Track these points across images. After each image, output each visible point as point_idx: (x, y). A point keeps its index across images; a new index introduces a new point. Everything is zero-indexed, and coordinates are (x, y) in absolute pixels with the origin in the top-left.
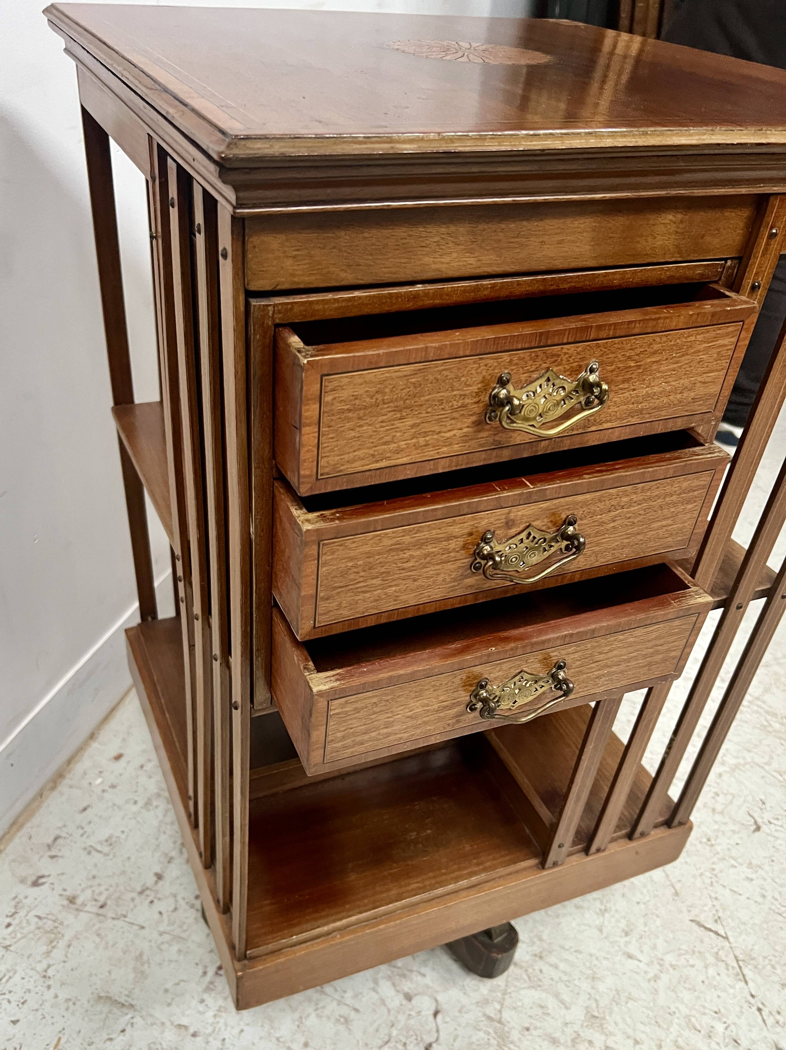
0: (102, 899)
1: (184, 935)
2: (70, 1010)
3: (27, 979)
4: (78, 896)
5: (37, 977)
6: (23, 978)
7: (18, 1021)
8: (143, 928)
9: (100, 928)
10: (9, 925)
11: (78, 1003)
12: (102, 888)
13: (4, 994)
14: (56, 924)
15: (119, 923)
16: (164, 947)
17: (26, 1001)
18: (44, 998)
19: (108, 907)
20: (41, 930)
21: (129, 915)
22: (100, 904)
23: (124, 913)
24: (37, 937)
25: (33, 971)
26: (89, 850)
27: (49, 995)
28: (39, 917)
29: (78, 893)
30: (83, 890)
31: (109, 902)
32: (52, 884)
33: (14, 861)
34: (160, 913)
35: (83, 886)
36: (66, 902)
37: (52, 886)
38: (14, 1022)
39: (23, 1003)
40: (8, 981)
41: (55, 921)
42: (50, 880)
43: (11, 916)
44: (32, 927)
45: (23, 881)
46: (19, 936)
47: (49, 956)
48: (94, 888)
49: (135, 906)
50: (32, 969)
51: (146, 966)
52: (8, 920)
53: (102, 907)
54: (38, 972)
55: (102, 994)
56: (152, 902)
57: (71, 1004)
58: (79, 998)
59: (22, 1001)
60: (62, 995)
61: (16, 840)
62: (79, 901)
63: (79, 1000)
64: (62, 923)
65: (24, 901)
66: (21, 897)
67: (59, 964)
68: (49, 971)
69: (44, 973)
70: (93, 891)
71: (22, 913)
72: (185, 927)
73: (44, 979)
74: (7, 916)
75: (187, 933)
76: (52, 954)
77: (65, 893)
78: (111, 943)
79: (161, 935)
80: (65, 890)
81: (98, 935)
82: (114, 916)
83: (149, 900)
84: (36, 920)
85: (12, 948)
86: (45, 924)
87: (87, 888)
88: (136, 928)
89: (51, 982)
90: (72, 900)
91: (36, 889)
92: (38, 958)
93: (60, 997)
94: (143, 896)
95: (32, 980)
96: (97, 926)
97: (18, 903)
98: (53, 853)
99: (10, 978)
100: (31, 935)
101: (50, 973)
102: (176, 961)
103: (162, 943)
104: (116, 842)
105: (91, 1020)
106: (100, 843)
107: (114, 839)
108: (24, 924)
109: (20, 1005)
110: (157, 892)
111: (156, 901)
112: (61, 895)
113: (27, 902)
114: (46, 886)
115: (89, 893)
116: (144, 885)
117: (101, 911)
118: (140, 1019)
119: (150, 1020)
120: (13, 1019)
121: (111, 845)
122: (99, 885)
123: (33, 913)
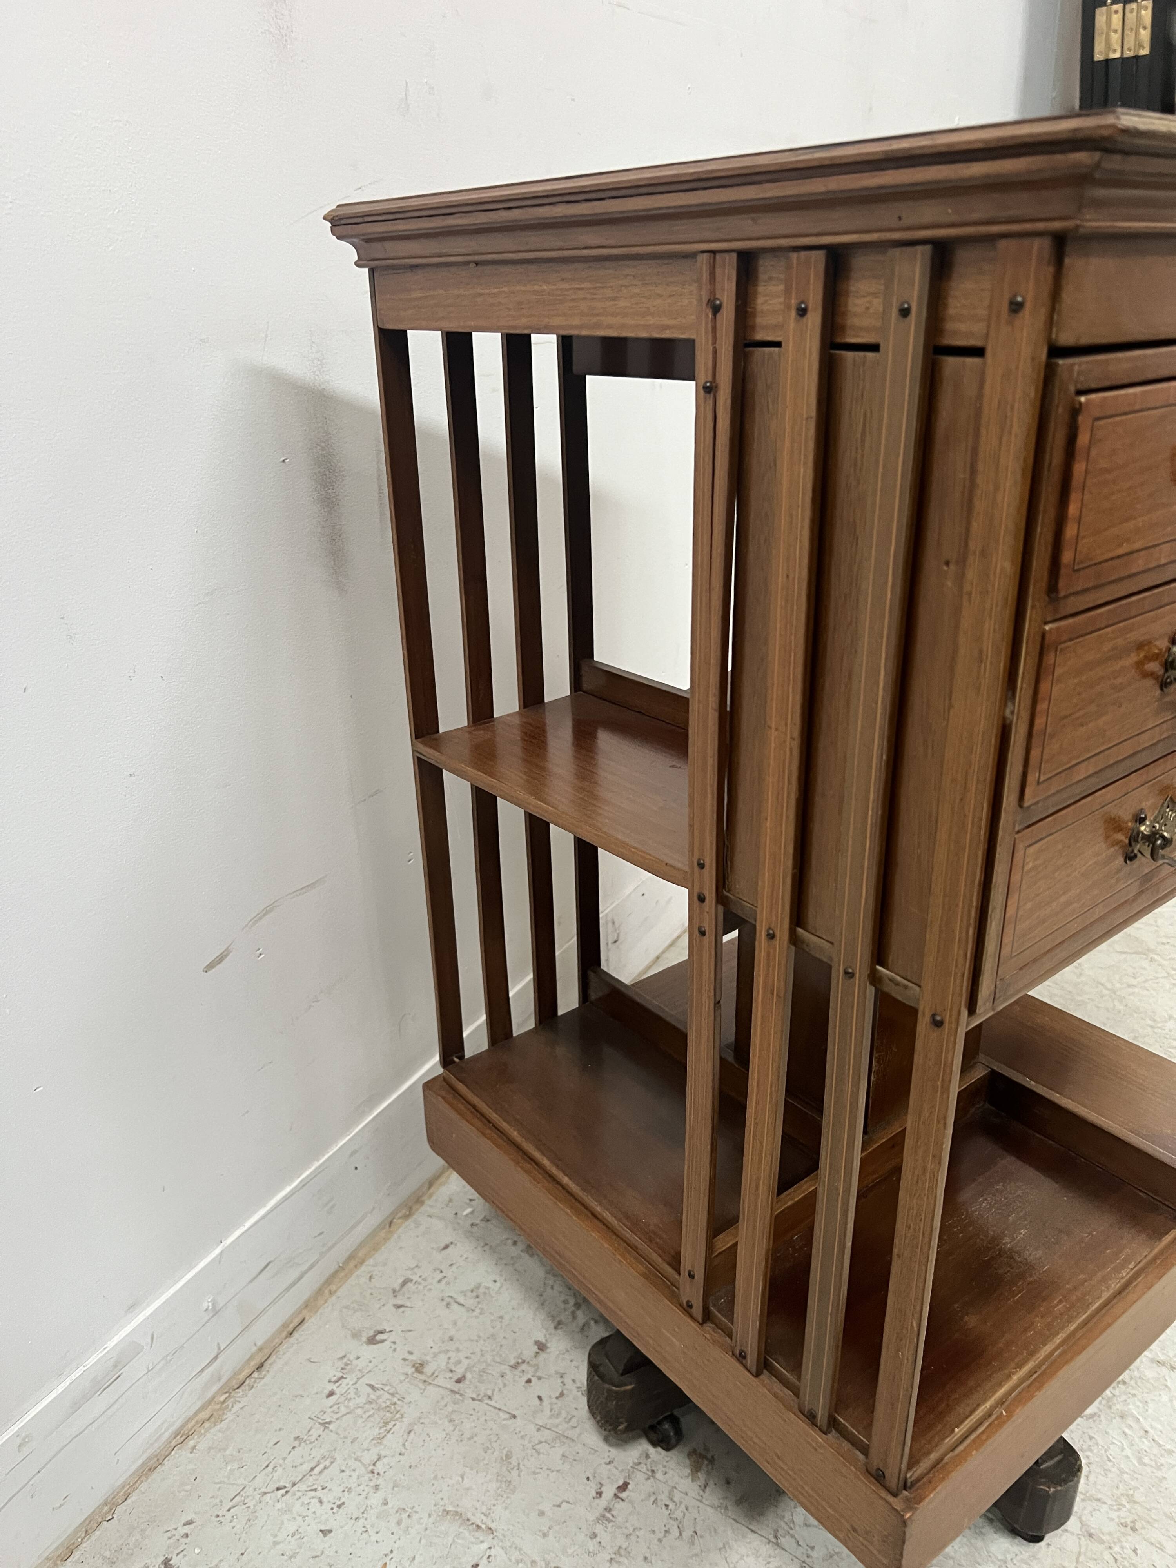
0: (460, 1371)
1: (569, 1433)
2: (403, 1525)
3: (347, 1473)
4: (428, 1362)
5: (363, 1471)
6: (343, 1471)
7: (330, 1531)
8: (515, 1417)
9: (454, 1411)
10: (331, 1394)
11: (415, 1517)
12: (461, 1356)
13: (315, 1490)
14: (395, 1400)
15: (482, 1407)
16: (542, 1448)
17: (343, 1503)
18: (369, 1502)
19: (467, 1382)
20: (373, 1406)
21: (496, 1397)
22: (456, 1378)
23: (489, 1393)
24: (368, 1414)
25: (357, 1463)
26: (449, 1302)
27: (376, 1499)
28: (372, 1387)
29: (428, 1358)
30: (435, 1355)
31: (469, 1376)
32: (394, 1343)
33: (347, 1307)
34: (540, 1398)
35: (436, 1349)
36: (410, 1370)
37: (394, 1346)
38: (325, 1532)
39: (339, 1507)
40: (321, 1472)
41: (392, 1395)
42: (393, 1337)
43: (336, 1382)
44: (362, 1400)
45: (356, 1335)
46: (343, 1410)
47: (380, 1443)
48: (450, 1354)
49: (505, 1385)
50: (356, 1459)
51: (515, 1473)
52: (333, 1387)
53: (458, 1381)
54: (364, 1465)
55: (450, 1508)
56: (529, 1381)
57: (405, 1516)
58: (417, 1508)
59: (338, 1503)
60: (394, 1503)
61: (352, 1281)
62: (428, 1370)
63: (416, 1512)
64: (402, 1399)
65: (355, 1362)
66: (352, 1357)
67: (393, 1456)
68: (377, 1464)
69: (371, 1467)
70: (449, 1358)
71: (350, 1380)
72: (574, 1422)
73: (371, 1475)
74: (330, 1381)
75: (578, 1430)
76: (385, 1441)
77: (411, 1357)
78: (467, 1435)
79: (538, 1430)
80: (411, 1353)
81: (451, 1421)
82: (474, 1396)
83: (525, 1378)
84: (369, 1390)
85: (332, 1427)
86: (379, 1397)
87: (440, 1352)
88: (503, 1415)
89: (380, 1481)
90: (419, 1368)
91: (372, 1347)
92: (365, 1446)
93: (390, 1505)
94: (517, 1372)
95: (355, 1475)
96: (450, 1409)
97: (346, 1364)
98: (399, 1302)
99: (325, 1468)
100: (359, 1411)
101: (379, 1467)
102: (558, 1471)
103: (541, 1442)
104: (485, 1293)
105: (431, 1544)
106: (464, 1293)
107: (482, 1290)
108: (352, 1395)
109: (335, 1510)
110: (537, 1367)
111: (534, 1380)
112: (404, 1359)
113: (360, 1364)
114: (387, 1344)
115: (442, 1360)
116: (519, 1357)
117: (456, 1387)
118: (502, 1552)
119: (516, 1555)
120: (323, 1528)
121: (477, 1297)
122: (458, 1350)
123: (365, 1380)
